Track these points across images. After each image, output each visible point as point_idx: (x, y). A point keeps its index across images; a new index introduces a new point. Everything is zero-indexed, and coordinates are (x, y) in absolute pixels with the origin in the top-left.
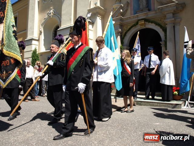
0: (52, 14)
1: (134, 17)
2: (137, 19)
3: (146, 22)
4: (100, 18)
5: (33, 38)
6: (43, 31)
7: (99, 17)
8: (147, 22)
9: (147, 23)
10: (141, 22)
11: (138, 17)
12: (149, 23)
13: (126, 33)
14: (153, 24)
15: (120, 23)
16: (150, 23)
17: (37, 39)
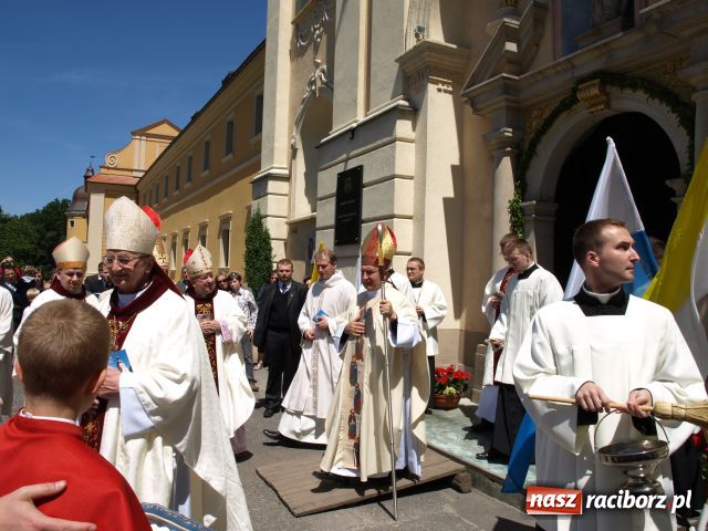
0: (319, 84)
1: (559, 68)
2: (569, 75)
3: (609, 89)
4: (440, 86)
5: (271, 171)
6: (299, 146)
7: (436, 82)
8: (613, 84)
9: (613, 90)
10: (589, 86)
11: (573, 67)
12: (623, 87)
13: (534, 144)
14: (641, 94)
15: (507, 100)
16: (628, 91)
17: (286, 172)
